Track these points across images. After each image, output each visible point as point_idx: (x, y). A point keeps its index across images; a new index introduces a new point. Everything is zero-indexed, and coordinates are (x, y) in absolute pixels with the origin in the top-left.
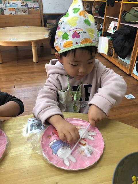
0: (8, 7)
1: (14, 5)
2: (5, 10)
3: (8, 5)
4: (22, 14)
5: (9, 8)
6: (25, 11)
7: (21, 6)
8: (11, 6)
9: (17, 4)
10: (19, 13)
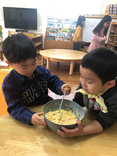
0: (58, 35)
1: (63, 35)
2: (56, 37)
3: (59, 34)
4: (67, 41)
5: (59, 37)
6: (69, 39)
7: (67, 36)
8: (60, 35)
9: (65, 34)
10: (65, 40)
